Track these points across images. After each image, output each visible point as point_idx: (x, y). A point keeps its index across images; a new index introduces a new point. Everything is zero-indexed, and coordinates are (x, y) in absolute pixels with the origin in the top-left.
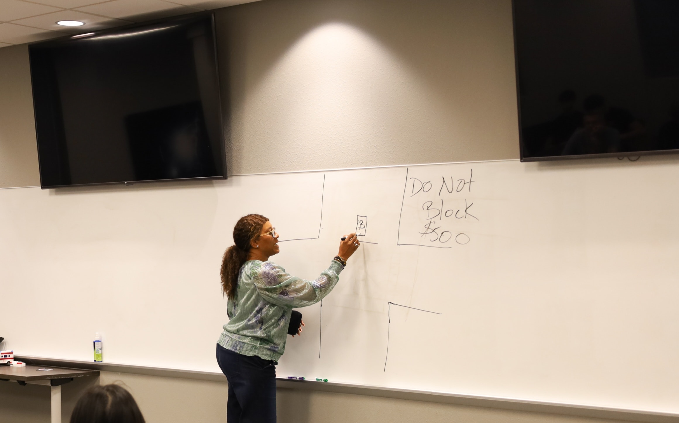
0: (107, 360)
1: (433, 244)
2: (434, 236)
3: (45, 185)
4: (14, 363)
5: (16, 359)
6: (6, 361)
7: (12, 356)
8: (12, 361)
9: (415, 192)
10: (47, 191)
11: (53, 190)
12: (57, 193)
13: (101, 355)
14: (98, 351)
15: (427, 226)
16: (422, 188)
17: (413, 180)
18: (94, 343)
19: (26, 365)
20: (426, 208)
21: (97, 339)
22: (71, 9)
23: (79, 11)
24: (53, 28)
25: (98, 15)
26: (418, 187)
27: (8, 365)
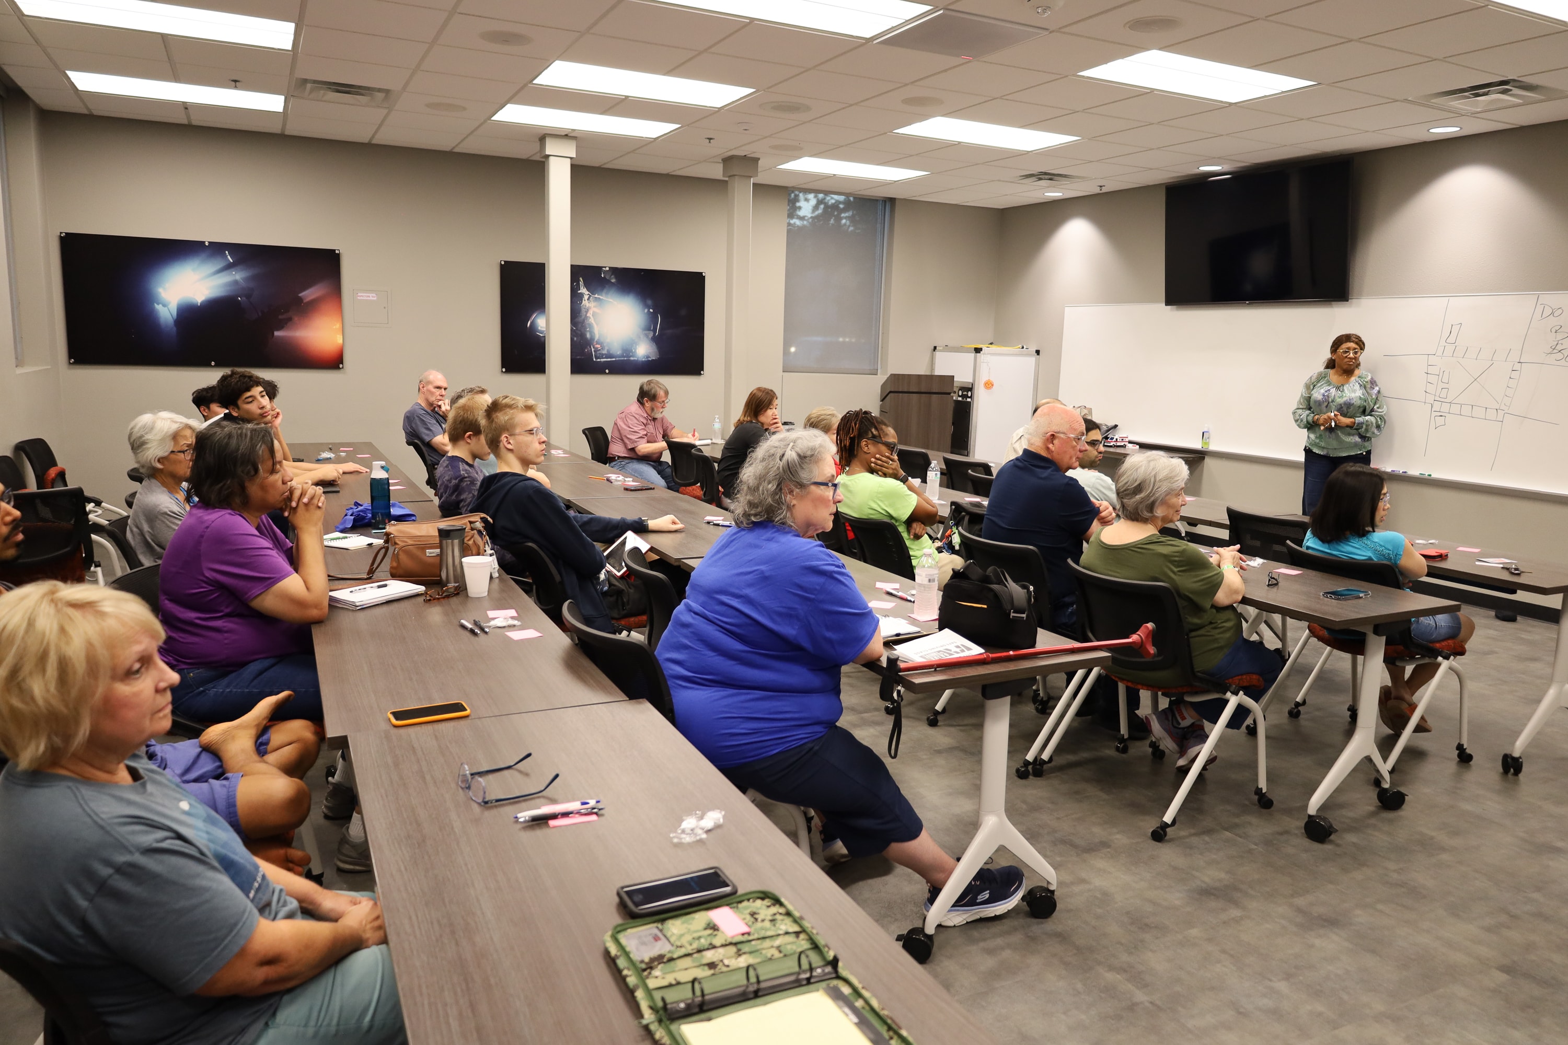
0: (1213, 447)
1: (1558, 363)
2: (1560, 356)
3: (1170, 301)
4: (1130, 446)
5: (1130, 442)
6: (1122, 444)
7: (1127, 440)
8: (1127, 443)
9: (1543, 317)
10: (1169, 307)
11: (1174, 307)
12: (1177, 310)
13: (1208, 444)
14: (1206, 440)
15: (1553, 347)
16: (1552, 313)
17: (1543, 306)
18: (1203, 433)
19: (1140, 447)
20: (1554, 330)
21: (1205, 430)
22: (1219, 158)
23: (1227, 159)
24: (1195, 171)
25: (1238, 161)
26: (1548, 311)
27: (1124, 446)
